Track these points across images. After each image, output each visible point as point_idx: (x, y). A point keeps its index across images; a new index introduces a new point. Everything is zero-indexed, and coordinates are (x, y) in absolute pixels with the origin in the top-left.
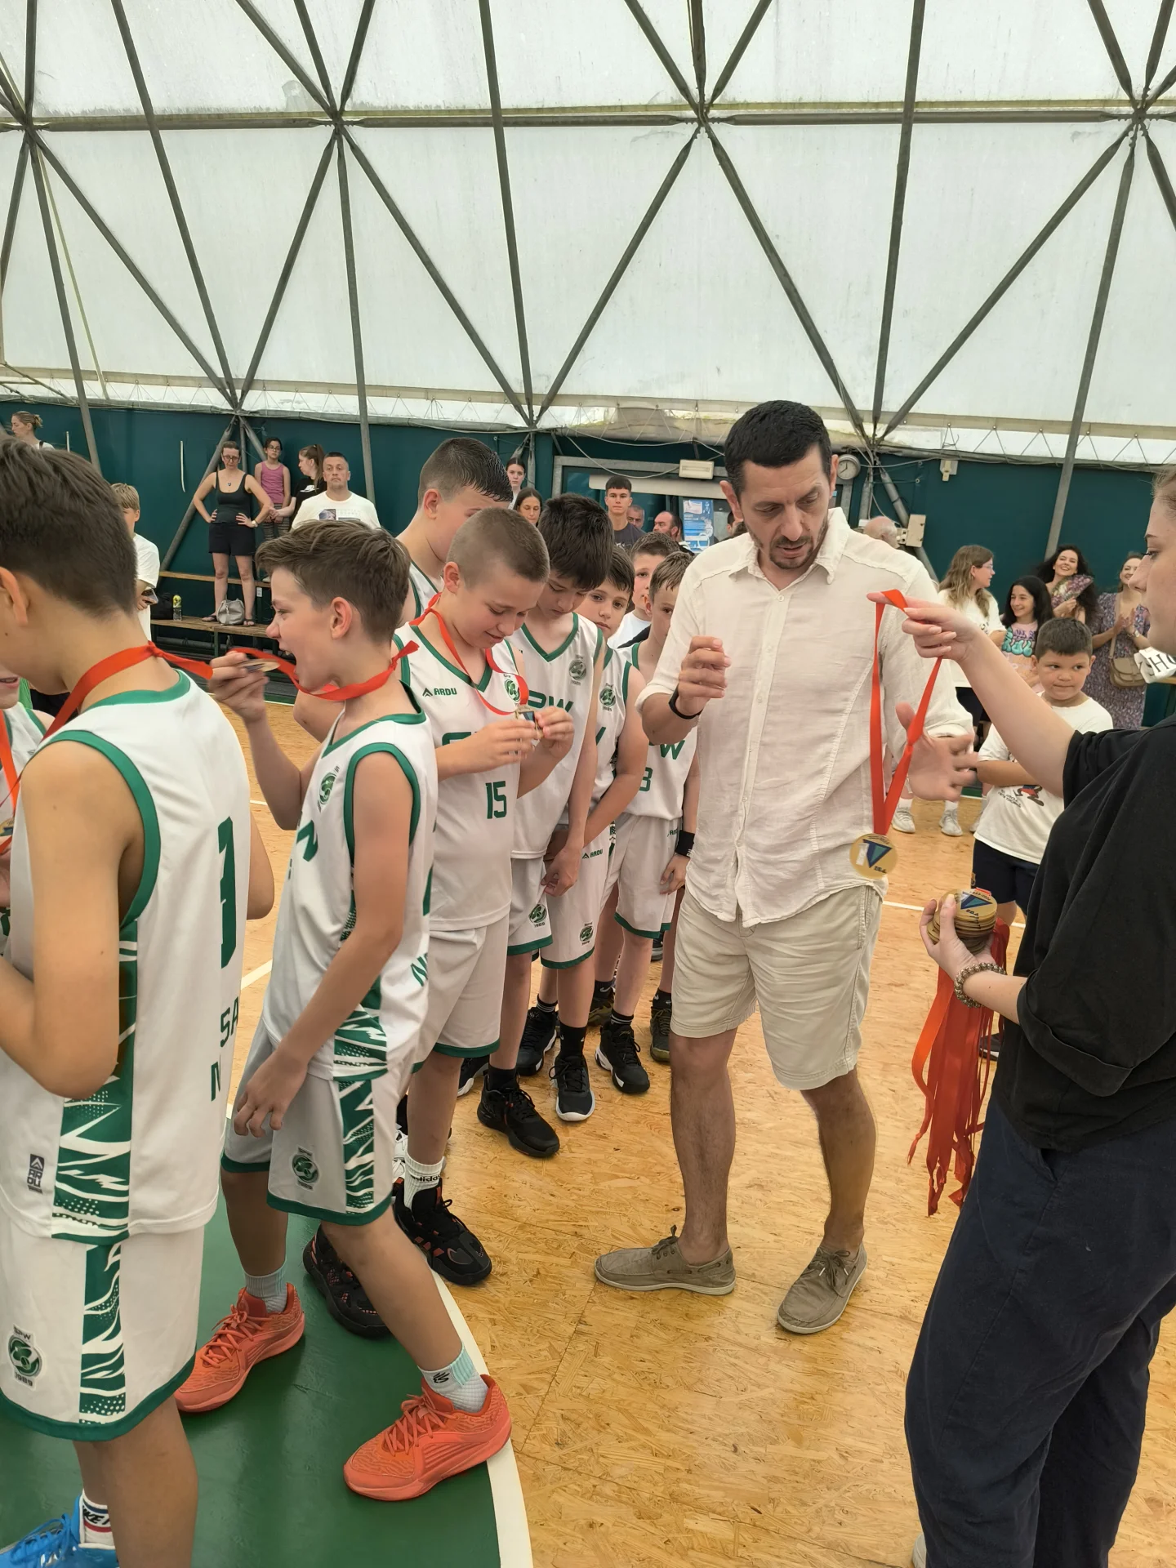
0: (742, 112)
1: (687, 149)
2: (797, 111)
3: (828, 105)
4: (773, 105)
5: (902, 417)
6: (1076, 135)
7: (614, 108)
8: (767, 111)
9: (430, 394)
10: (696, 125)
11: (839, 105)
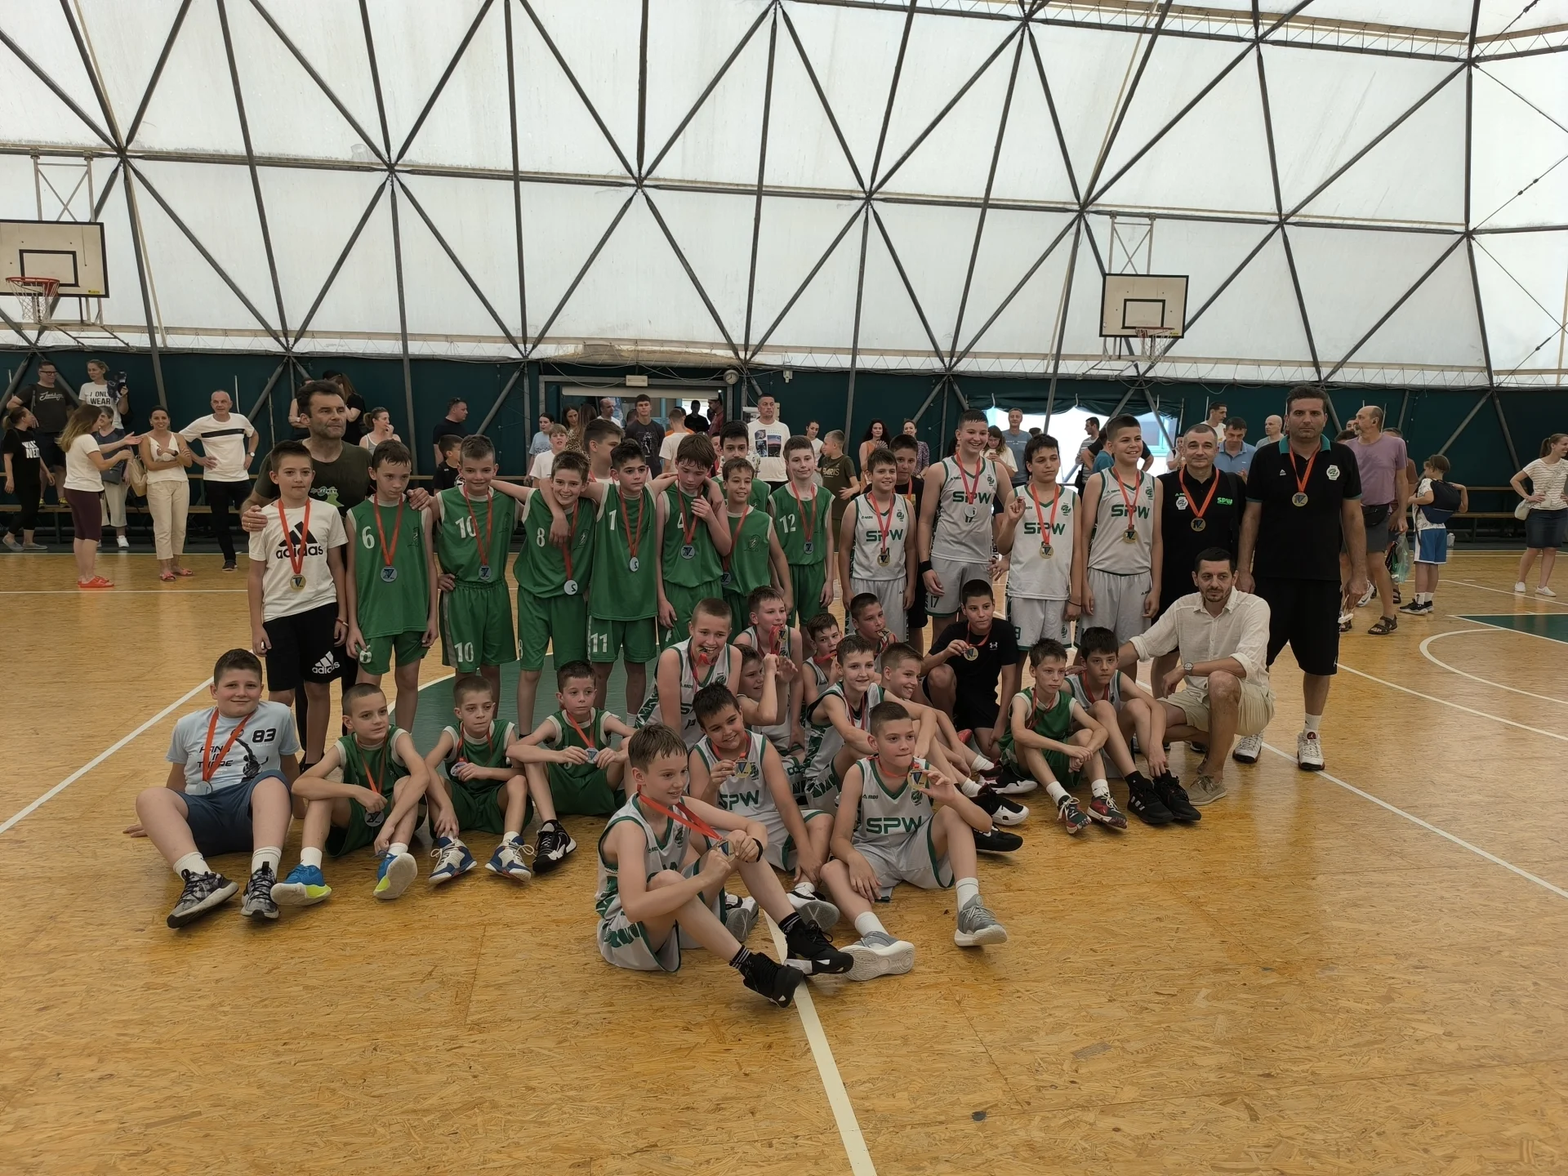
0: (662, 183)
1: (631, 200)
2: (694, 185)
3: (710, 183)
4: (680, 181)
5: (760, 347)
6: (838, 205)
7: (585, 175)
8: (677, 184)
9: (448, 338)
10: (635, 188)
11: (717, 183)
